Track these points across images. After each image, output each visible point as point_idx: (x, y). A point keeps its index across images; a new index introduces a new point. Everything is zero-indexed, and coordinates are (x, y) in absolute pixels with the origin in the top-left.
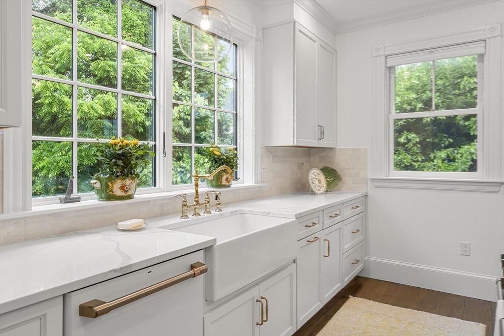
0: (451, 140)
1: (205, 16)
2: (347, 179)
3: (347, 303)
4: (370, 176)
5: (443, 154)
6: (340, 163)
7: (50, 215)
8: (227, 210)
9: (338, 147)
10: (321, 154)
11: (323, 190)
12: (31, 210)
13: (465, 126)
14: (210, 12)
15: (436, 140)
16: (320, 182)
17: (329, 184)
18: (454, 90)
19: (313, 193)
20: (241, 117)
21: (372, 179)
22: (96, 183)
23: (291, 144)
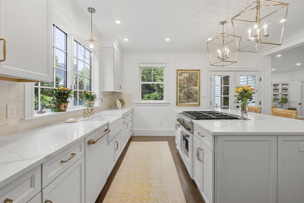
0: (149, 91)
1: (92, 43)
2: (127, 103)
3: (131, 144)
4: (134, 102)
5: (147, 95)
6: (124, 98)
7: (40, 118)
8: (96, 115)
9: (123, 92)
10: (117, 95)
11: (120, 107)
12: (34, 116)
13: (153, 87)
14: (93, 42)
15: (144, 91)
16: (119, 104)
17: (122, 105)
18: (149, 74)
19: (117, 108)
20: (93, 80)
21: (135, 103)
22: (54, 105)
23: (113, 91)
